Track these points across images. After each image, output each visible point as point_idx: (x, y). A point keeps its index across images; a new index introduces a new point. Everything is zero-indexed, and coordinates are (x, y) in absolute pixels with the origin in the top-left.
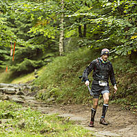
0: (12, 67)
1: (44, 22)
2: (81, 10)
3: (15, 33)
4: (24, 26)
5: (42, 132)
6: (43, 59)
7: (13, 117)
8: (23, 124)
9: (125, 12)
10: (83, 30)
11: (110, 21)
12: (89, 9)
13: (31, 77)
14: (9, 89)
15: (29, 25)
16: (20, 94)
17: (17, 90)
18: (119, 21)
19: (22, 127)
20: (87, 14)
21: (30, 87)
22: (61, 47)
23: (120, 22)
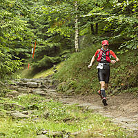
0: (33, 64)
1: (60, 22)
2: (94, 10)
3: (35, 34)
4: (42, 27)
5: (65, 121)
6: (60, 56)
7: (38, 108)
8: (48, 114)
9: (134, 10)
10: (95, 28)
11: (120, 19)
12: (100, 9)
13: (50, 72)
14: (32, 83)
15: (47, 26)
16: (43, 87)
17: (40, 84)
18: (128, 18)
19: (47, 116)
20: (100, 14)
21: (51, 81)
22: (76, 44)
23: (130, 20)
